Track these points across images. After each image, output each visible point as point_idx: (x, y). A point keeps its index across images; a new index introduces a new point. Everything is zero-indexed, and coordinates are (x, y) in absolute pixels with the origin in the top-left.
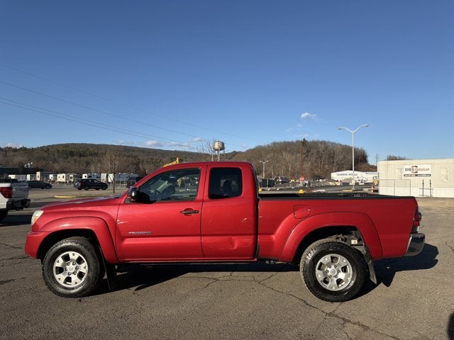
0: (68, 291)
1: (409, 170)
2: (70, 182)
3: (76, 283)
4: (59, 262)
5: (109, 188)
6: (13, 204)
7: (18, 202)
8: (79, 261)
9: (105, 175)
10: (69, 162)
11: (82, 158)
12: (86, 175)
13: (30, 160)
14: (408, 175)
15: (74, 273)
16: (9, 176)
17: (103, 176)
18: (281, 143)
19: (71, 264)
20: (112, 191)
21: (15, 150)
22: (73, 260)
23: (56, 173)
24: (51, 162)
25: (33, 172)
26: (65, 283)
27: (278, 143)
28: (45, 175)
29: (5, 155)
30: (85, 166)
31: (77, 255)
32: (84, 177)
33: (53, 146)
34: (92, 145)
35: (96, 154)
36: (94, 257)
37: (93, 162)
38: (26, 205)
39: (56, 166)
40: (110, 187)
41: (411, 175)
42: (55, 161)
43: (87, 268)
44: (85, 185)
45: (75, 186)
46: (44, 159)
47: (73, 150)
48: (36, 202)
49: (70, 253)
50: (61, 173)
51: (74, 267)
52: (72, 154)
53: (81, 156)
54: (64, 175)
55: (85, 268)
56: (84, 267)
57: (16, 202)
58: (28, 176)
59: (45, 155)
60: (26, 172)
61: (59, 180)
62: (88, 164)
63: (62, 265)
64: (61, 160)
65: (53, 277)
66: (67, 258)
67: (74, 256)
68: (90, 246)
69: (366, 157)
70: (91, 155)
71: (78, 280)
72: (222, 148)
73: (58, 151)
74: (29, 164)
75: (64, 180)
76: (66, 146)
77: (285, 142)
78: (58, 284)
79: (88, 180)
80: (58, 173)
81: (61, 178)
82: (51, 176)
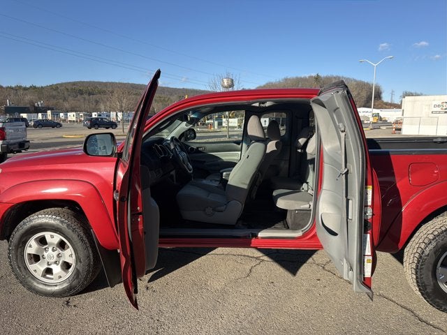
0: (49, 289)
1: (439, 106)
2: (81, 121)
3: (60, 277)
4: (32, 247)
5: (118, 126)
6: (7, 147)
7: (15, 144)
8: (62, 245)
9: (115, 113)
10: (79, 100)
11: (91, 96)
12: (96, 113)
13: (40, 99)
14: (436, 112)
15: (56, 263)
16: (21, 115)
17: (113, 114)
18: (293, 79)
19: (50, 249)
20: (122, 130)
21: (25, 89)
22: (51, 244)
23: (66, 111)
24: (61, 101)
25: (44, 111)
26: (44, 276)
27: (290, 79)
28: (55, 114)
29: (16, 94)
30: (95, 104)
31: (57, 238)
32: (94, 116)
33: (61, 85)
34: (100, 83)
35: (104, 92)
36: (82, 240)
37: (102, 100)
38: (25, 147)
39: (67, 105)
40: (120, 126)
41: (440, 112)
42: (65, 99)
43: (74, 256)
44: (95, 123)
45: (84, 125)
46: (54, 97)
47: (81, 88)
48: (44, 142)
49: (47, 235)
50: (72, 111)
51: (55, 254)
52: (81, 92)
53: (90, 94)
54: (74, 113)
55: (71, 255)
56: (69, 255)
57: (12, 144)
58: (40, 115)
59: (54, 93)
60: (37, 110)
61: (69, 119)
62: (97, 102)
63: (37, 251)
64: (70, 98)
65: (26, 268)
66: (42, 241)
67: (53, 238)
68: (75, 225)
69: (381, 93)
70: (100, 93)
71: (63, 273)
72: (232, 85)
73: (67, 89)
74: (39, 103)
75: (74, 119)
76: (74, 84)
77: (297, 78)
78: (34, 278)
79: (97, 119)
80: (68, 112)
81: (72, 116)
82: (62, 114)
